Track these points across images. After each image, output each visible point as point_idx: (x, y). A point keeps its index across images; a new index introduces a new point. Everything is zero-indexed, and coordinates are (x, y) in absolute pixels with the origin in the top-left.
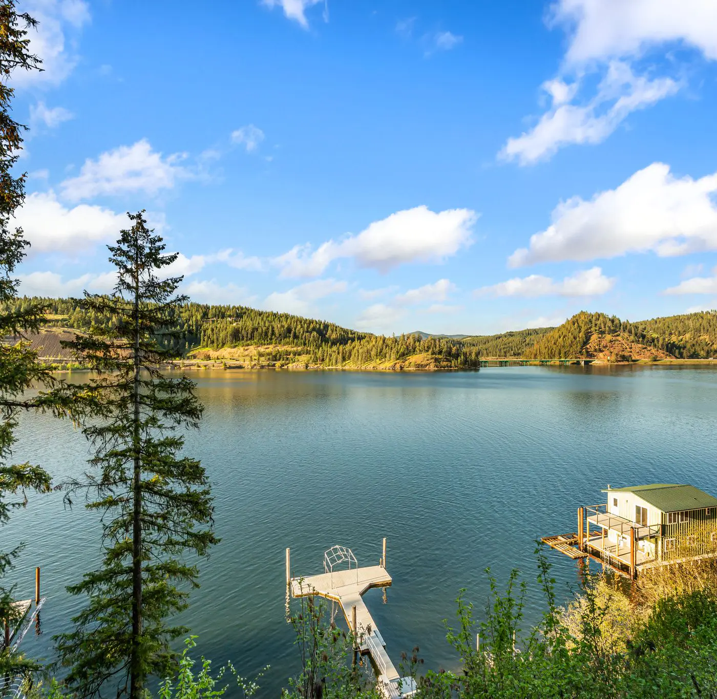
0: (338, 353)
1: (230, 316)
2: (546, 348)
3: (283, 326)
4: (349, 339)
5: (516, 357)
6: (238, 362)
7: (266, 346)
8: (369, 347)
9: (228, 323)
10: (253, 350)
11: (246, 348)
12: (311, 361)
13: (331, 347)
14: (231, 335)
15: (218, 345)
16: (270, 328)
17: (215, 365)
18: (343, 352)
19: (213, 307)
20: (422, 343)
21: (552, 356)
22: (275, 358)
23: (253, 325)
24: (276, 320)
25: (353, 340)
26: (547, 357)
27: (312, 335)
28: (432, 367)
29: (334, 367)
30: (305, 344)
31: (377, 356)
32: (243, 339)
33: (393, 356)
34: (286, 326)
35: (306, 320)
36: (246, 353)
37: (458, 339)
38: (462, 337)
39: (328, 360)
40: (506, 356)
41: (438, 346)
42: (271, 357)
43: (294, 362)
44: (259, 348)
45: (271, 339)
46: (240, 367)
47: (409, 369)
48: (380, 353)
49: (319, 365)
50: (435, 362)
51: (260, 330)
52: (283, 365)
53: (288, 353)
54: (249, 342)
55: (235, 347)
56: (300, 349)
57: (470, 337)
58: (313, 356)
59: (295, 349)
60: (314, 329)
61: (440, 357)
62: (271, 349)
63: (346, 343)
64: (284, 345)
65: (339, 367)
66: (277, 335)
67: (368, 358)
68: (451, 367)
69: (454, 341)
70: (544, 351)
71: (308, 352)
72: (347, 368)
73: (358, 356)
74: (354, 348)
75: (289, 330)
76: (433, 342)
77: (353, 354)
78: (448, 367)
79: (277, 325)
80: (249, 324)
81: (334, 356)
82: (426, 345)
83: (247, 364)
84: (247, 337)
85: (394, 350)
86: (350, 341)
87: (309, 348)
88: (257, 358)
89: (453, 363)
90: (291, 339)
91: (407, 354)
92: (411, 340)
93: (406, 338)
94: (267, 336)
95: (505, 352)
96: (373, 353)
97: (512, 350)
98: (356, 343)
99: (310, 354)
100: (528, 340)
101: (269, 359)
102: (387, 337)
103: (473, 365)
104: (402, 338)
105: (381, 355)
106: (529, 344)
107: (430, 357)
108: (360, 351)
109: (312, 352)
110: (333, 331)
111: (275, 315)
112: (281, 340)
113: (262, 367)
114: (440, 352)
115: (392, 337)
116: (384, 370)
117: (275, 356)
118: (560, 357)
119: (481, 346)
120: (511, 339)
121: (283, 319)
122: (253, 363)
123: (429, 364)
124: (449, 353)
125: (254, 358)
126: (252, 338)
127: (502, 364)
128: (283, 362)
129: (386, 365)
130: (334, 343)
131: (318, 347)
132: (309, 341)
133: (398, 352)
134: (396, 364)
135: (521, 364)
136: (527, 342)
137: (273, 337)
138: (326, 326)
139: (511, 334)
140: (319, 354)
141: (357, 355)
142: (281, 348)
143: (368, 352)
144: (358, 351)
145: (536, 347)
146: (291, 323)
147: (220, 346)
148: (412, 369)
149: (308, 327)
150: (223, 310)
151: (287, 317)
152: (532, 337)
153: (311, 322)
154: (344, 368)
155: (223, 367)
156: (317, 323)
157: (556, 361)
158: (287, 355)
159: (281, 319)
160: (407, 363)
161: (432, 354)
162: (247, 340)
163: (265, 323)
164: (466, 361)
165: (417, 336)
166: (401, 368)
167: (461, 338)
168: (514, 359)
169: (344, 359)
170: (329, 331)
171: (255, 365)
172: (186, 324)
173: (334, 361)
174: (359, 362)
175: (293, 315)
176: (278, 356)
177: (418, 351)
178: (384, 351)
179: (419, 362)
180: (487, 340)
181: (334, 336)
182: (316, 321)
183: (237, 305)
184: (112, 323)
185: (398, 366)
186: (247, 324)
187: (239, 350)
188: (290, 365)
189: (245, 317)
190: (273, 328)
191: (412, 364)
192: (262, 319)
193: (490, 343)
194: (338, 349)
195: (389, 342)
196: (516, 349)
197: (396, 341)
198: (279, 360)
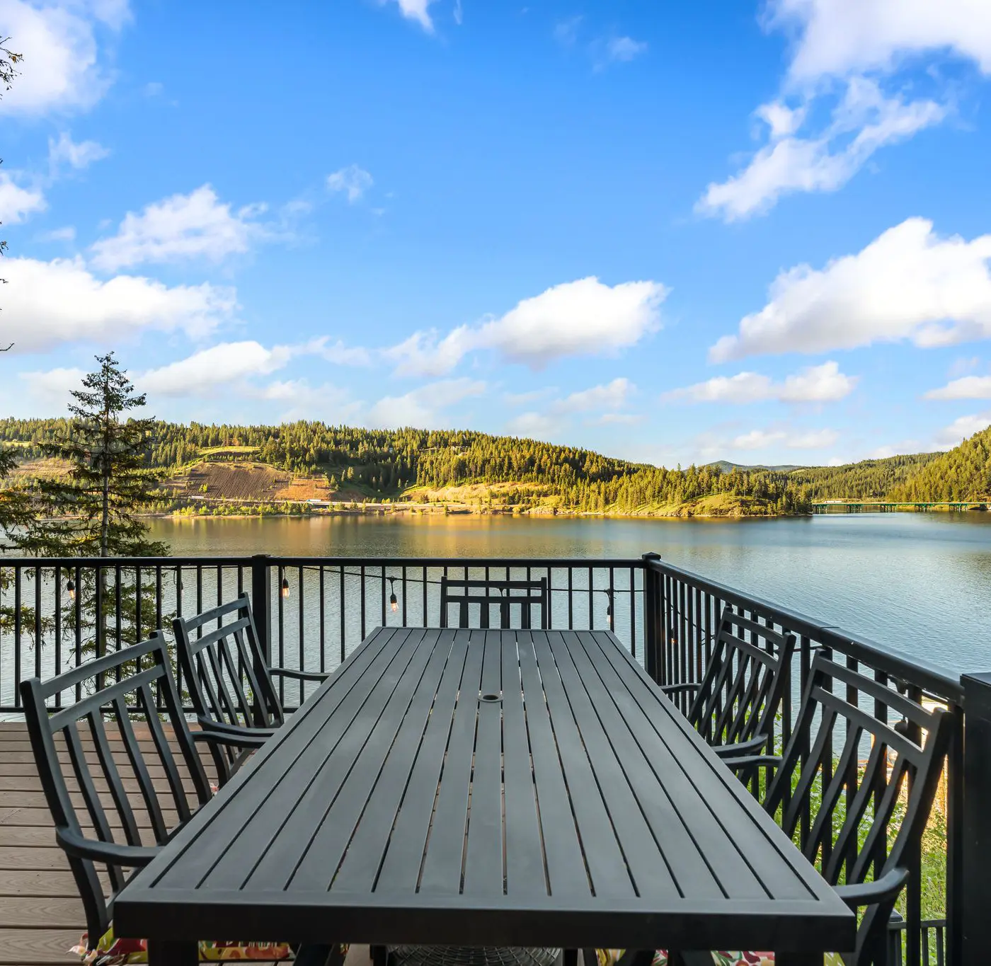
0: (599, 493)
1: (455, 444)
2: (926, 484)
3: (523, 457)
4: (615, 473)
5: (878, 498)
6: (463, 506)
7: (501, 484)
8: (643, 484)
9: (452, 452)
10: (483, 489)
11: (475, 486)
12: (560, 505)
13: (589, 485)
14: (455, 469)
15: (438, 483)
16: (506, 459)
17: (435, 508)
18: (606, 492)
19: (433, 432)
20: (721, 478)
21: (936, 496)
22: (512, 500)
23: (483, 456)
24: (514, 448)
25: (620, 474)
26: (928, 498)
27: (563, 468)
28: (737, 514)
29: (593, 513)
30: (553, 481)
31: (654, 497)
32: (470, 475)
33: (677, 497)
34: (528, 457)
35: (556, 447)
36: (475, 493)
37: (783, 471)
38: (791, 469)
39: (584, 503)
40: (861, 497)
41: (746, 482)
42: (507, 498)
43: (538, 505)
44: (492, 487)
45: (507, 474)
46: (466, 512)
47: (702, 515)
48: (659, 492)
49: (571, 510)
50: (742, 505)
51: (492, 462)
52: (522, 510)
53: (530, 493)
54: (478, 478)
55: (460, 485)
56: (546, 487)
57: (803, 468)
58: (563, 498)
59: (540, 488)
60: (566, 460)
61: (750, 498)
62: (508, 487)
63: (610, 480)
64: (525, 482)
65: (600, 513)
66: (516, 469)
67: (641, 500)
68: (766, 513)
69: (776, 475)
70: (923, 489)
71: (557, 492)
72: (611, 514)
73: (627, 497)
74: (621, 486)
75: (532, 461)
76: (738, 477)
77: (619, 494)
78: (761, 513)
79: (515, 455)
80: (479, 455)
81: (593, 497)
82: (727, 482)
83: (475, 507)
84: (476, 472)
85: (679, 488)
86: (615, 477)
87: (558, 487)
88: (488, 500)
89: (769, 507)
90: (535, 474)
91: (698, 494)
92: (705, 474)
93: (697, 471)
94: (502, 470)
95: (859, 492)
96: (648, 493)
97: (871, 488)
98: (625, 478)
99: (559, 494)
100: (898, 472)
101: (504, 501)
102: (669, 470)
103: (802, 511)
104: (691, 472)
105: (660, 495)
106: (899, 479)
107: (733, 498)
108: (630, 490)
109: (562, 492)
110: (592, 463)
111: (514, 441)
112: (521, 475)
113: (496, 512)
114: (749, 492)
115: (676, 470)
116: (664, 517)
117: (513, 498)
118: (952, 499)
119: (820, 482)
120: (869, 471)
121: (524, 447)
122: (483, 507)
123: (732, 508)
124: (765, 494)
125: (484, 500)
126: (482, 473)
127: (850, 509)
128: (524, 505)
129: (668, 510)
130: (593, 480)
131: (571, 485)
132: (558, 477)
133: (685, 492)
134: (682, 508)
135: (883, 509)
136: (897, 475)
137: (511, 471)
138: (583, 456)
139: (870, 464)
140: (572, 495)
141: (625, 495)
142: (522, 487)
143: (642, 491)
144: (627, 490)
145: (910, 482)
146: (534, 453)
147: (441, 484)
148: (706, 515)
149: (558, 457)
150: (446, 436)
151: (529, 443)
152: (906, 468)
153: (562, 450)
154: (607, 514)
155: (444, 512)
156: (570, 451)
157: (944, 505)
158: (529, 496)
159: (522, 447)
160: (698, 507)
161: (737, 494)
162: (475, 477)
163: (500, 452)
164: (789, 506)
165: (714, 468)
166: (690, 514)
167: (787, 470)
168: (875, 501)
169: (607, 502)
170: (588, 463)
171: (486, 509)
172: (399, 456)
173: (593, 505)
174: (629, 507)
175: (538, 440)
176: (517, 496)
177: (715, 490)
178: (664, 490)
179: (717, 506)
180: (829, 473)
181: (594, 469)
182: (569, 449)
183: (464, 430)
184: (310, 455)
185: (685, 512)
186: (476, 454)
187: (466, 489)
188: (532, 510)
189: (474, 445)
190: (510, 459)
191: (706, 508)
192: (497, 448)
193: (835, 478)
194: (599, 487)
195: (672, 478)
196: (878, 487)
197: (682, 476)
198: (518, 503)
